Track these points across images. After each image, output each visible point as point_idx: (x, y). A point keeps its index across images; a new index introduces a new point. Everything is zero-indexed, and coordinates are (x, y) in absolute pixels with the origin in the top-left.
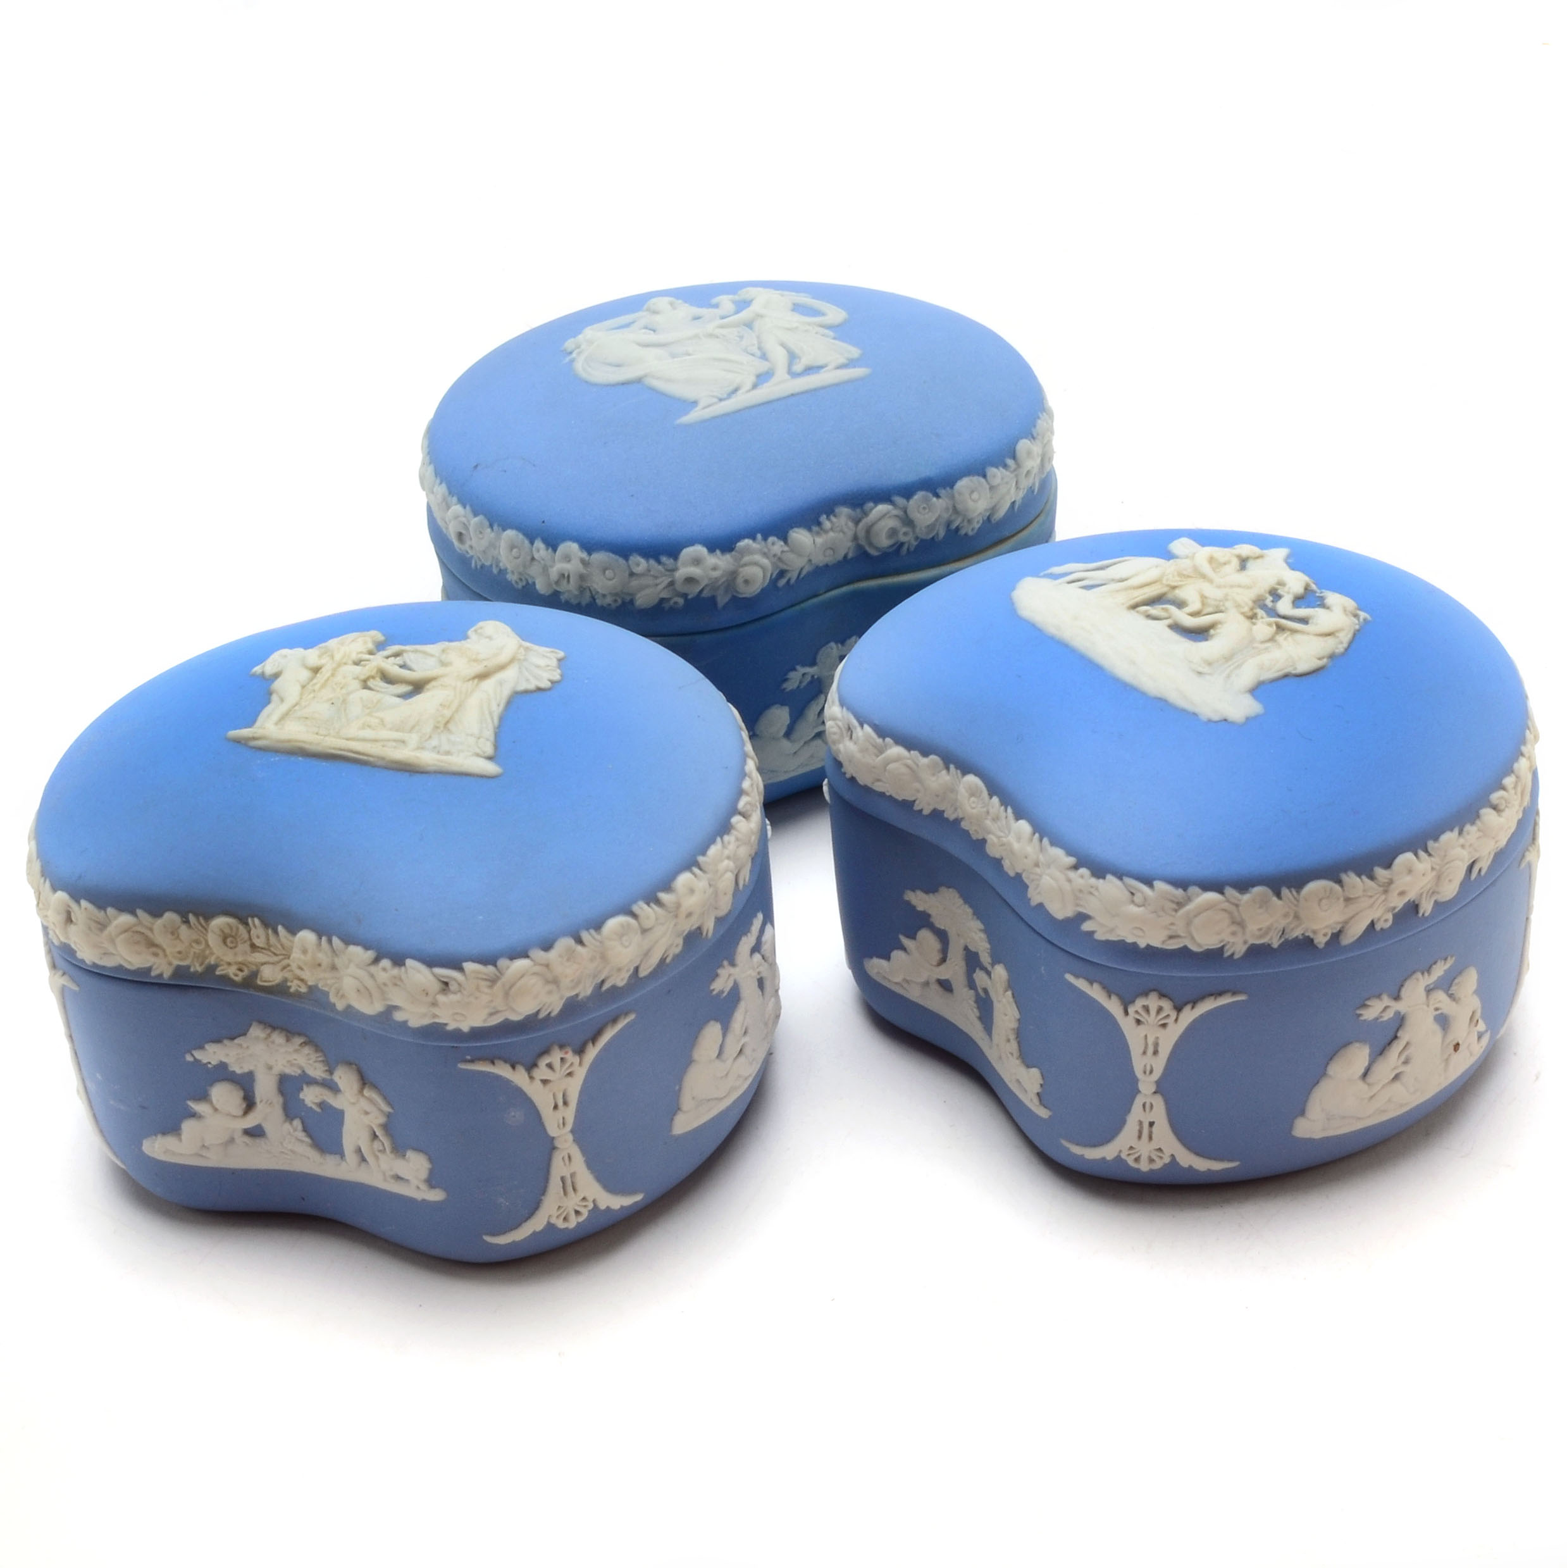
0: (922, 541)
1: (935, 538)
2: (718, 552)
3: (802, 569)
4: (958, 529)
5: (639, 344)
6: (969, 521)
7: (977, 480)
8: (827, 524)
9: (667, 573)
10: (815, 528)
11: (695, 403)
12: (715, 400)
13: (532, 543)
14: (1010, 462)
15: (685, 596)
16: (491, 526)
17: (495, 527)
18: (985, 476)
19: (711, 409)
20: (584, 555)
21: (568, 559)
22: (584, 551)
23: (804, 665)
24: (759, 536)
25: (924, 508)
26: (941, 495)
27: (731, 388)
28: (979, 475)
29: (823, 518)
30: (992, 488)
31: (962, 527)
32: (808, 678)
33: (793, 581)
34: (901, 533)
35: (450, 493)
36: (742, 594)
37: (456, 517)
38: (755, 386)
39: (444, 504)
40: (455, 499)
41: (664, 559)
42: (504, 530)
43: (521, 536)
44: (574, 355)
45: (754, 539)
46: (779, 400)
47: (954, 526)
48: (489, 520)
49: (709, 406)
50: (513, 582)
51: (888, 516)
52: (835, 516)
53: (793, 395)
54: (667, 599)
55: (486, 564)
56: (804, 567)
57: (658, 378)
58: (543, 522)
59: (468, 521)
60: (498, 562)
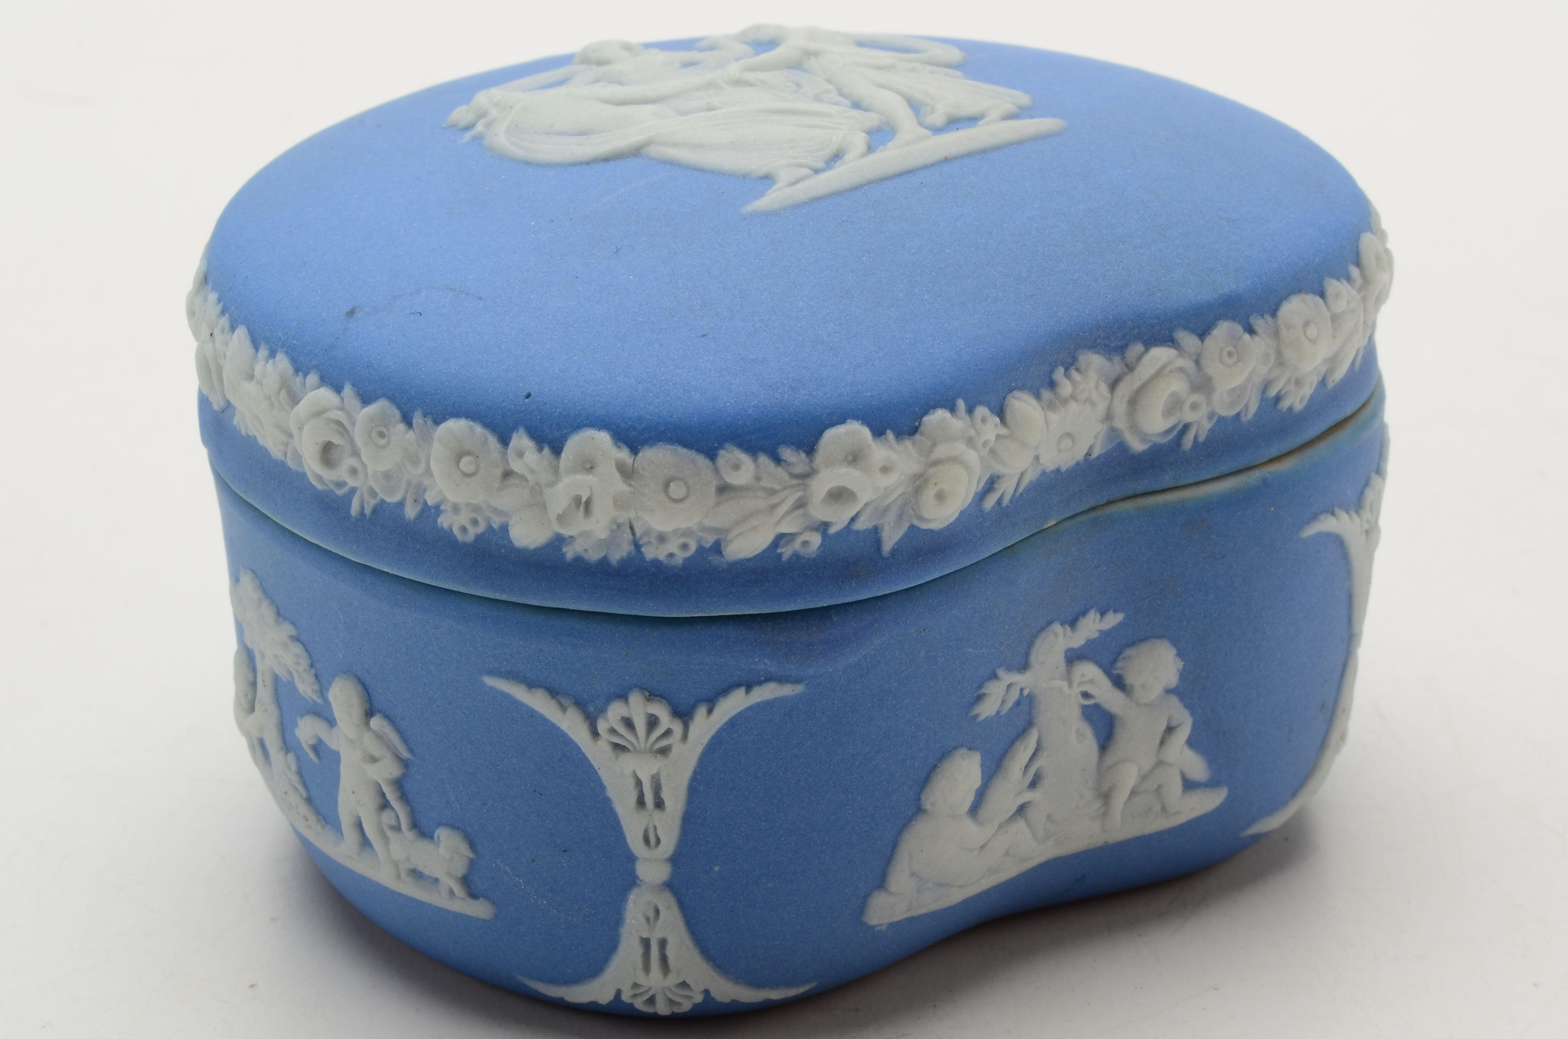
0: (1221, 420)
1: (1243, 416)
2: (890, 435)
3: (1022, 474)
4: (1278, 399)
5: (607, 102)
6: (1298, 383)
7: (1312, 299)
8: (1066, 388)
9: (794, 482)
10: (1046, 394)
11: (768, 179)
12: (806, 171)
13: (505, 441)
14: (1354, 272)
15: (823, 527)
16: (407, 420)
17: (418, 419)
18: (1322, 295)
19: (799, 186)
20: (624, 455)
21: (588, 466)
22: (621, 444)
23: (1009, 669)
24: (961, 404)
25: (1230, 354)
26: (1257, 328)
27: (829, 152)
28: (1314, 293)
29: (1059, 374)
30: (1335, 318)
31: (1286, 393)
32: (1014, 695)
33: (1006, 501)
34: (1188, 404)
35: (297, 370)
36: (928, 521)
37: (318, 414)
38: (870, 149)
39: (283, 392)
40: (313, 378)
41: (787, 453)
42: (437, 422)
43: (478, 429)
44: (479, 127)
45: (952, 409)
46: (924, 167)
47: (1272, 393)
48: (399, 408)
49: (797, 181)
50: (456, 531)
51: (1169, 369)
52: (1078, 370)
53: (946, 160)
54: (791, 534)
55: (389, 500)
56: (1026, 470)
57: (675, 145)
58: (529, 396)
59: (350, 416)
60: (420, 490)
